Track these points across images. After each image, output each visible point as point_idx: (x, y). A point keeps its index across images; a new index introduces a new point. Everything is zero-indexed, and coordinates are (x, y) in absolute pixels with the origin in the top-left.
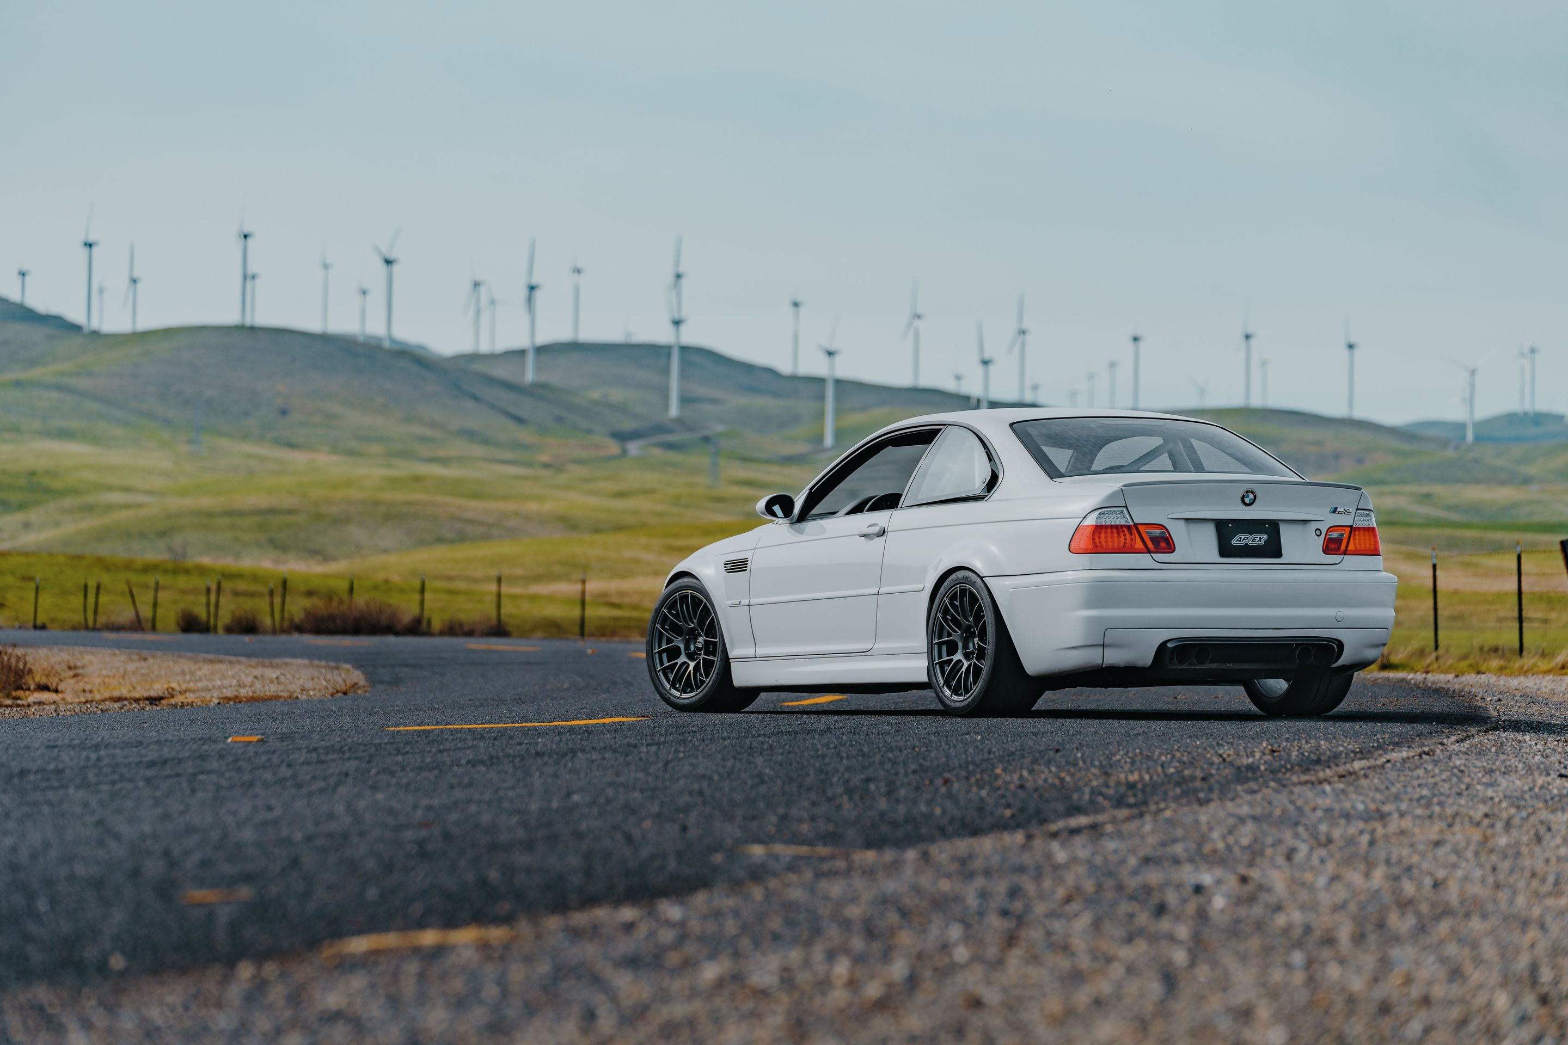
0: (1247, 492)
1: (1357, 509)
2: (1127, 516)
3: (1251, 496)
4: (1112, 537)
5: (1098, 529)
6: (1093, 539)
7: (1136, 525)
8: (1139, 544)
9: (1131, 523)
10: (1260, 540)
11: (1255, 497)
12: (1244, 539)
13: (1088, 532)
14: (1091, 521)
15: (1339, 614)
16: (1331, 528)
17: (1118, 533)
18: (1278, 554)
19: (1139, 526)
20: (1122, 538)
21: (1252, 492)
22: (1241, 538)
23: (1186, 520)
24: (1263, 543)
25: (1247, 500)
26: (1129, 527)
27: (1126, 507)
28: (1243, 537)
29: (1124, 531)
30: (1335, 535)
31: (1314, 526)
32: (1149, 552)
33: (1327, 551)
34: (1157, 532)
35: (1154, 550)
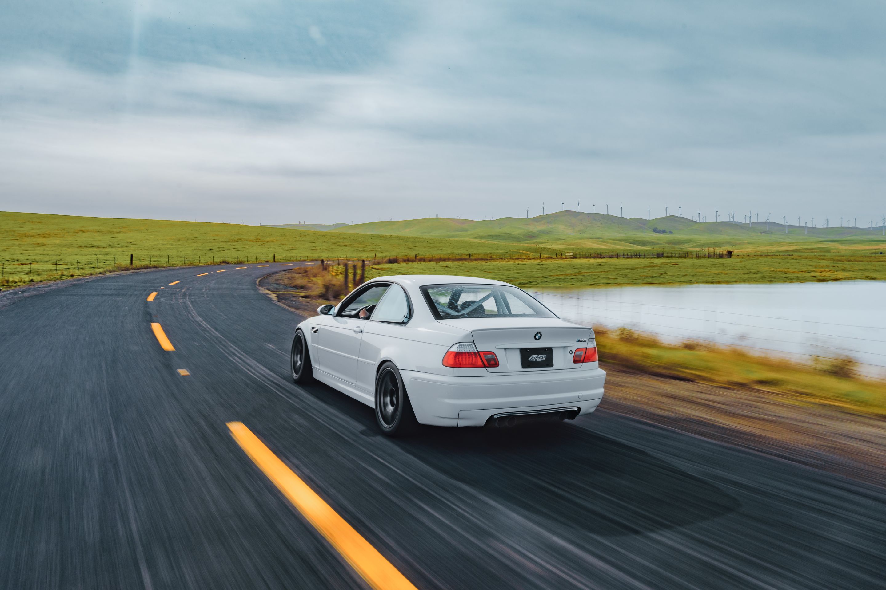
0: (537, 333)
1: (589, 339)
2: (474, 346)
3: (539, 335)
4: (466, 358)
5: (458, 354)
6: (455, 359)
7: (478, 352)
8: (480, 363)
9: (476, 351)
10: (543, 358)
11: (541, 335)
12: (535, 358)
13: (452, 356)
14: (454, 349)
15: (580, 394)
16: (577, 350)
17: (469, 355)
18: (552, 365)
19: (480, 353)
20: (471, 359)
21: (540, 333)
22: (533, 357)
23: (505, 349)
24: (544, 359)
25: (537, 337)
26: (475, 353)
27: (474, 342)
28: (534, 357)
29: (472, 355)
30: (578, 353)
31: (569, 349)
32: (485, 366)
33: (575, 361)
34: (489, 356)
35: (488, 366)
